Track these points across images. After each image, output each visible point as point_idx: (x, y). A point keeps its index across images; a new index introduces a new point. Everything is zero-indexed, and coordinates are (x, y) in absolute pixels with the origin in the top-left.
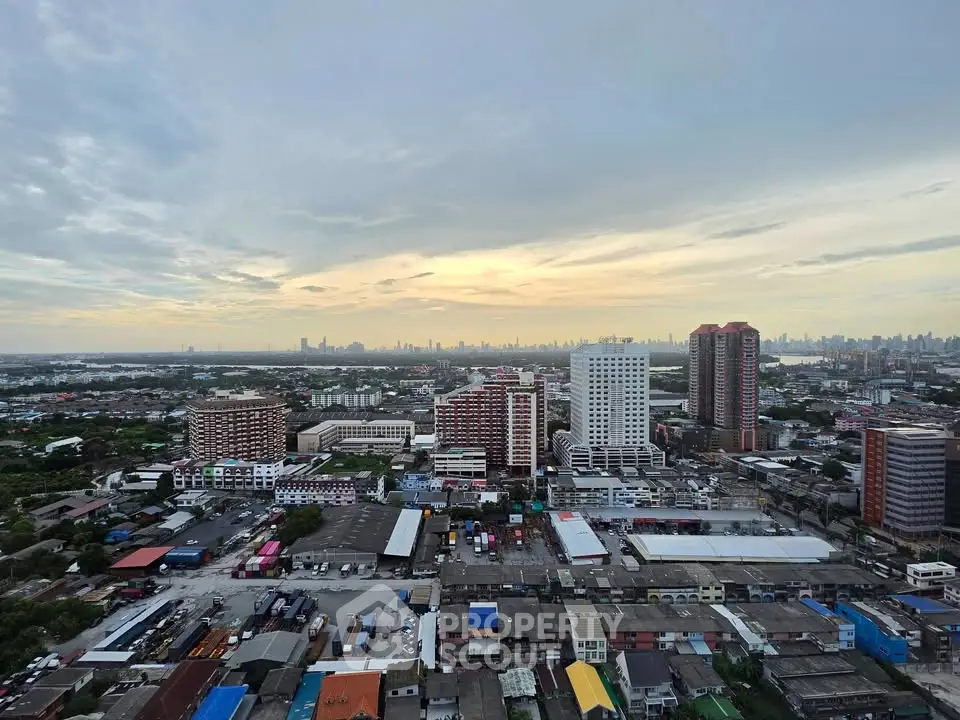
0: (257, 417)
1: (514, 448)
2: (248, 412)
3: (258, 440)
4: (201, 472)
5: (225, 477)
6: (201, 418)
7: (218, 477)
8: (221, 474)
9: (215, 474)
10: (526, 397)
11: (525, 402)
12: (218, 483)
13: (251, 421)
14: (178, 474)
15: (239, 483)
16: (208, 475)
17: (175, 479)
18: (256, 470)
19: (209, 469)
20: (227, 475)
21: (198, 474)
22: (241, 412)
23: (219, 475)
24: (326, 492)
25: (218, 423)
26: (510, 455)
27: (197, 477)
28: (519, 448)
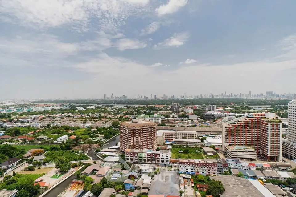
0: (150, 131)
1: (271, 148)
2: (147, 128)
3: (150, 140)
4: (137, 155)
5: (148, 157)
6: (130, 131)
7: (144, 157)
8: (146, 156)
9: (143, 156)
10: (277, 125)
11: (277, 127)
12: (145, 160)
13: (148, 132)
14: (128, 155)
15: (154, 160)
16: (140, 156)
17: (126, 157)
18: (161, 155)
19: (141, 154)
20: (149, 156)
21: (136, 156)
22: (145, 128)
23: (145, 156)
24: (203, 168)
25: (137, 133)
26: (269, 151)
27: (135, 157)
28: (273, 148)
